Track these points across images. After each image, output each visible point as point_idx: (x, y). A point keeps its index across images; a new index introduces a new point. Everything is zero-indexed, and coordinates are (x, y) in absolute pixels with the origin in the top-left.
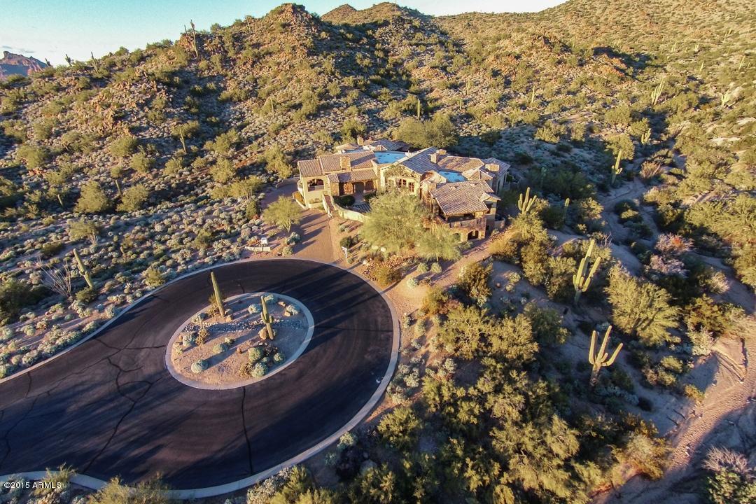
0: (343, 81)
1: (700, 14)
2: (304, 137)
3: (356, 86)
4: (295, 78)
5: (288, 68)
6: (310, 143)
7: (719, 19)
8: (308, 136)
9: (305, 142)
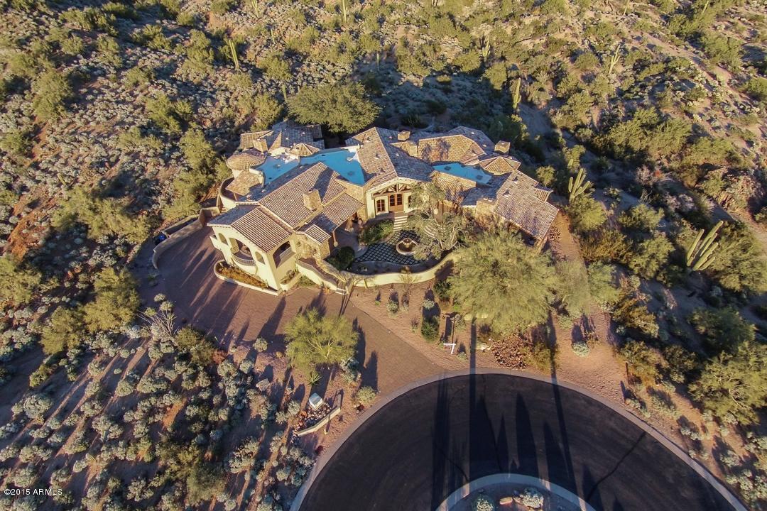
0: (65, 21)
6: (124, 159)
8: (105, 146)
9: (112, 159)
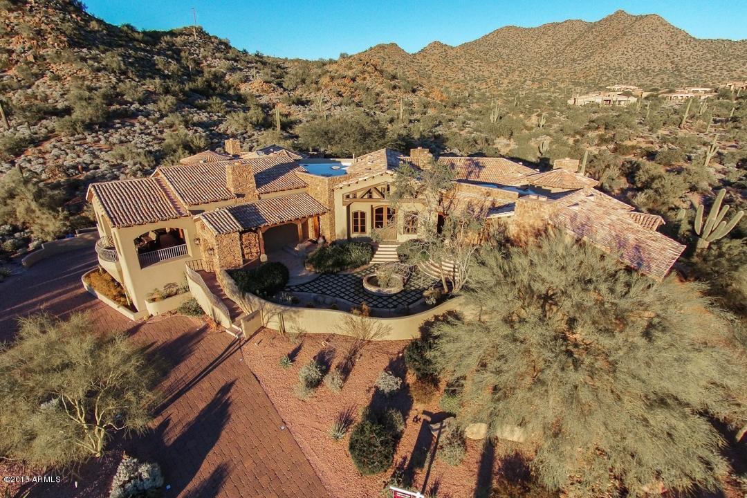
0: (142, 84)
1: (450, 74)
2: (86, 158)
3: (167, 91)
4: (49, 74)
5: (31, 59)
7: (463, 78)
